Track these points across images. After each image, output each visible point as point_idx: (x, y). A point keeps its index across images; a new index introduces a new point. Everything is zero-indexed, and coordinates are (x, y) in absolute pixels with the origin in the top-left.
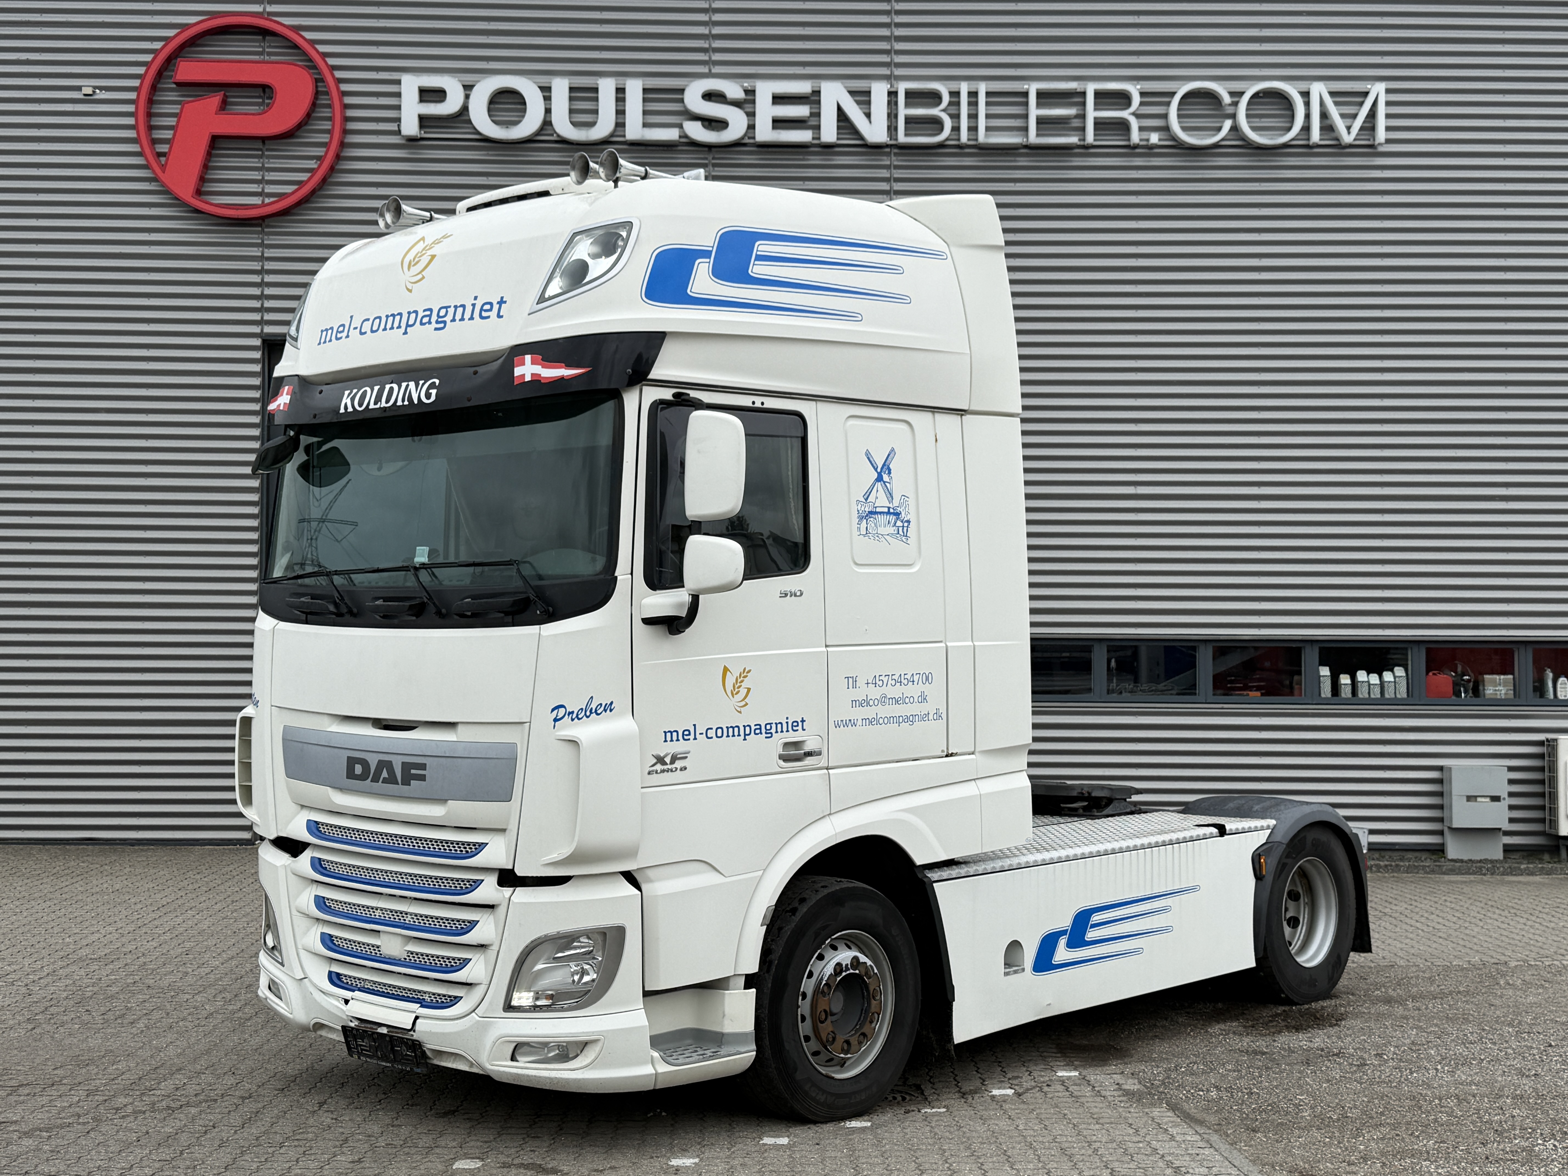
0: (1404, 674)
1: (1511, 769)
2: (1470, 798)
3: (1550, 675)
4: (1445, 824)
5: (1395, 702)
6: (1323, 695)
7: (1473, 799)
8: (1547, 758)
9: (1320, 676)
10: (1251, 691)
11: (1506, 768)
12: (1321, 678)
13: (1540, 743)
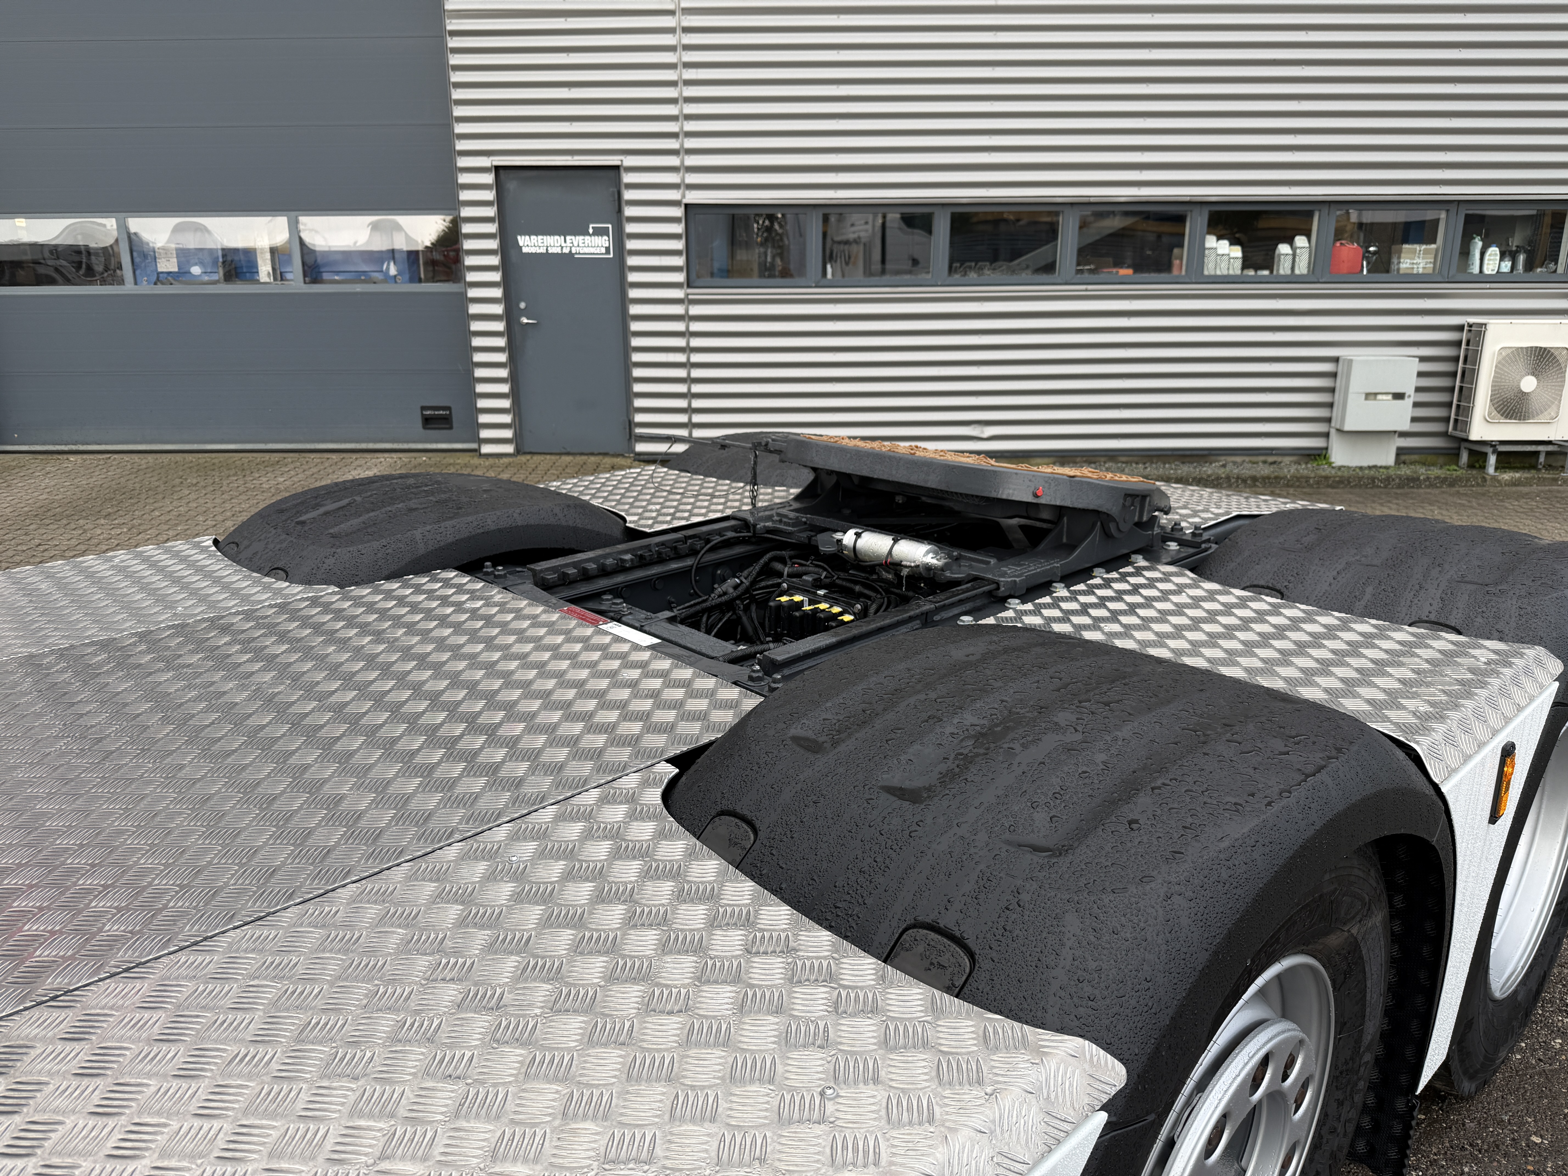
0: (1307, 245)
1: (1423, 359)
2: (1369, 396)
3: (1478, 244)
4: (1333, 424)
5: (1293, 279)
6: (1206, 273)
7: (1372, 397)
8: (1463, 346)
9: (1204, 249)
10: (1122, 267)
11: (1417, 359)
12: (1207, 252)
13: (1460, 328)
